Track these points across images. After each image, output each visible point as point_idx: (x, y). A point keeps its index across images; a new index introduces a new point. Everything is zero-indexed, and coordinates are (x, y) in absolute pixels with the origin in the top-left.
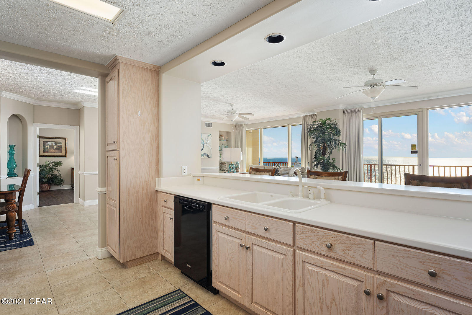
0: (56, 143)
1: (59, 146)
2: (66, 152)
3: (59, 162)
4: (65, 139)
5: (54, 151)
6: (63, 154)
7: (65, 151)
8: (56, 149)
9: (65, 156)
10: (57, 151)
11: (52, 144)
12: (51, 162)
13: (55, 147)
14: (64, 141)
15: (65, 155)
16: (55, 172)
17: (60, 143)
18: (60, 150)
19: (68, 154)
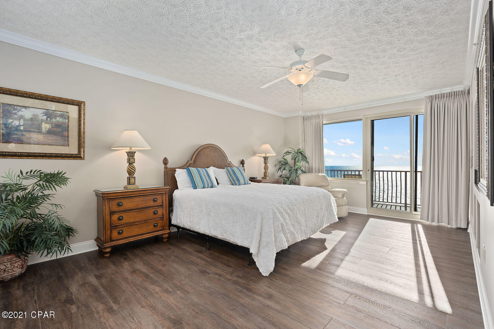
0: (49, 115)
1: (58, 125)
2: (81, 145)
3: (58, 174)
4: (79, 104)
5: (40, 137)
6: (73, 149)
7: (79, 140)
8: (49, 132)
9: (77, 157)
10: (51, 138)
11: (34, 115)
12: (31, 174)
13: (46, 127)
14: (73, 110)
15: (79, 151)
16: (43, 209)
17: (62, 116)
18: (63, 136)
19: (88, 151)
